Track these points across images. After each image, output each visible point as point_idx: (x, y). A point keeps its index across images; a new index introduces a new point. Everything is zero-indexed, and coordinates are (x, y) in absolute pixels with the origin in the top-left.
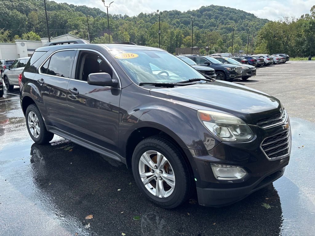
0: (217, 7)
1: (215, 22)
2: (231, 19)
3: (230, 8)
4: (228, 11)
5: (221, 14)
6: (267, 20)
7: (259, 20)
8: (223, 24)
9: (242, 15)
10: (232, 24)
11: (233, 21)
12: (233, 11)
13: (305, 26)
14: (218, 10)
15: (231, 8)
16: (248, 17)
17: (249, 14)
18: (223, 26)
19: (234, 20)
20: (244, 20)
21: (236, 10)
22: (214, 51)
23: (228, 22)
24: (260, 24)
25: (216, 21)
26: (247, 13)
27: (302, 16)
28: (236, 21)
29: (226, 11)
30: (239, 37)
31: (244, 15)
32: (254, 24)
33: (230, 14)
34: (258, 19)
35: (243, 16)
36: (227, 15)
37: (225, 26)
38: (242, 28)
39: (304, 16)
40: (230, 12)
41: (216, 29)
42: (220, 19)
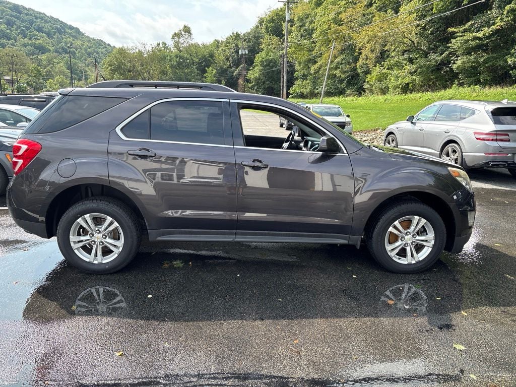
0: (7, 4)
1: (8, 31)
2: (40, 30)
3: (33, 10)
4: (31, 15)
5: (18, 18)
6: (102, 41)
7: (89, 40)
8: (25, 36)
9: (59, 26)
10: (42, 40)
11: (44, 35)
12: (41, 16)
13: (170, 61)
14: (10, 9)
15: (36, 10)
16: (70, 32)
17: (71, 28)
18: (26, 40)
19: (45, 33)
20: (63, 36)
21: (46, 16)
22: (25, 85)
23: (34, 35)
24: (92, 47)
25: (10, 29)
26: (67, 25)
27: (158, 45)
28: (49, 35)
29: (27, 14)
30: (61, 64)
31: (61, 26)
32: (82, 45)
33: (35, 20)
34: (87, 37)
35: (60, 29)
36: (32, 23)
37: (30, 42)
38: (63, 48)
39: (161, 44)
40: (37, 18)
41: (13, 44)
42: (18, 27)
